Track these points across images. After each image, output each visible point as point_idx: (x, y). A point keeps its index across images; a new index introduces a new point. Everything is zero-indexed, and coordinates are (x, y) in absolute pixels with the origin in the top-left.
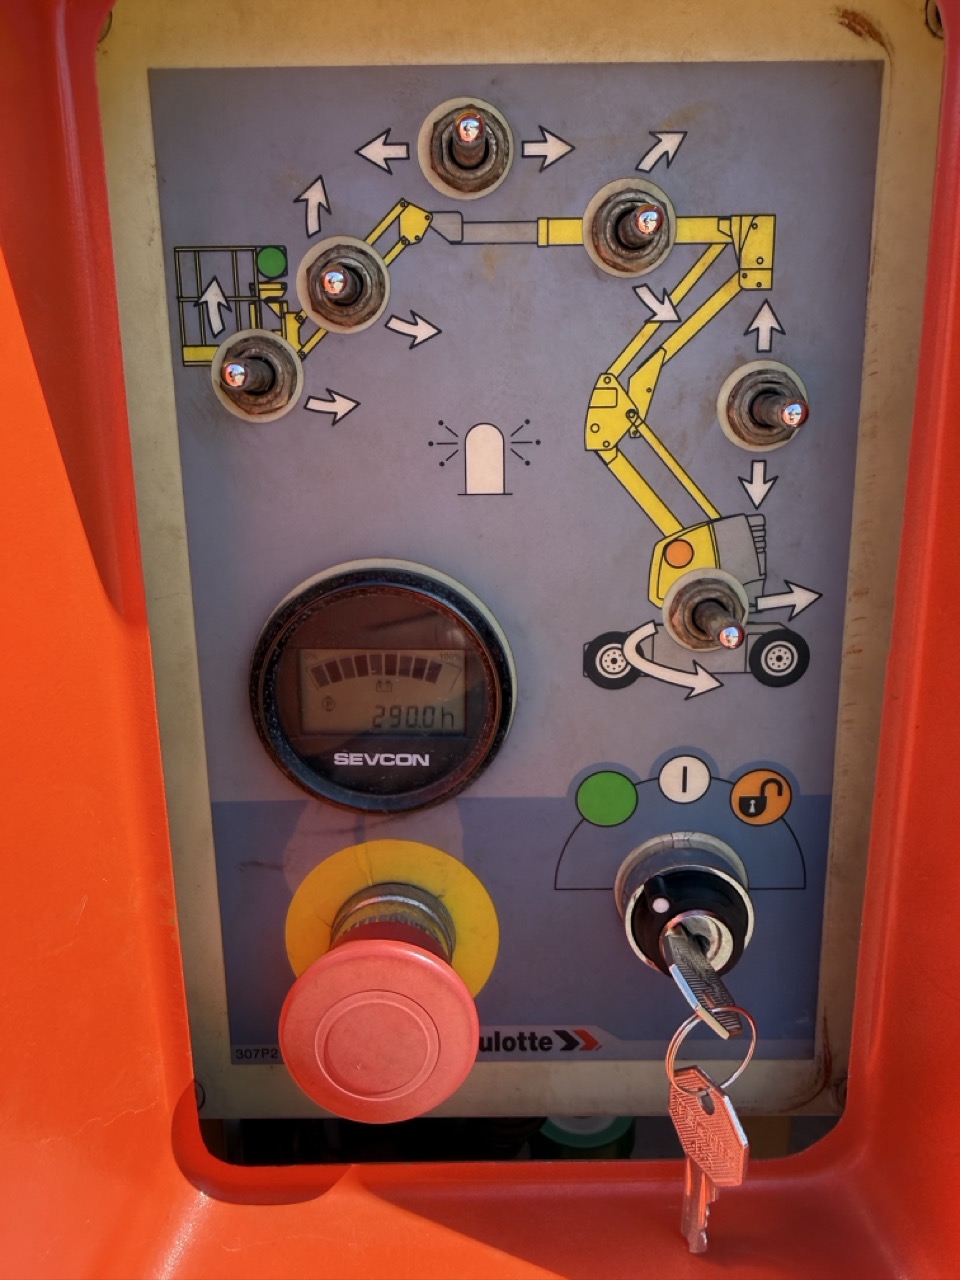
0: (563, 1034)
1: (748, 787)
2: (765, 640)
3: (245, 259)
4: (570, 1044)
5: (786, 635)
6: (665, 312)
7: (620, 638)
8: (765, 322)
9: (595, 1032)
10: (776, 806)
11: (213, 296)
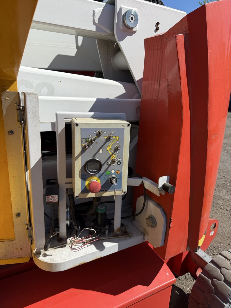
0: (105, 190)
1: (117, 172)
2: (118, 162)
3: (86, 139)
4: (105, 191)
5: (119, 162)
6: (112, 142)
7: (109, 162)
8: (118, 143)
9: (107, 189)
10: (119, 173)
11: (84, 141)
